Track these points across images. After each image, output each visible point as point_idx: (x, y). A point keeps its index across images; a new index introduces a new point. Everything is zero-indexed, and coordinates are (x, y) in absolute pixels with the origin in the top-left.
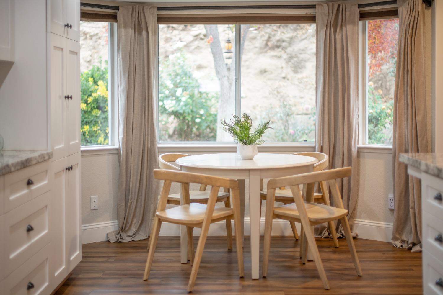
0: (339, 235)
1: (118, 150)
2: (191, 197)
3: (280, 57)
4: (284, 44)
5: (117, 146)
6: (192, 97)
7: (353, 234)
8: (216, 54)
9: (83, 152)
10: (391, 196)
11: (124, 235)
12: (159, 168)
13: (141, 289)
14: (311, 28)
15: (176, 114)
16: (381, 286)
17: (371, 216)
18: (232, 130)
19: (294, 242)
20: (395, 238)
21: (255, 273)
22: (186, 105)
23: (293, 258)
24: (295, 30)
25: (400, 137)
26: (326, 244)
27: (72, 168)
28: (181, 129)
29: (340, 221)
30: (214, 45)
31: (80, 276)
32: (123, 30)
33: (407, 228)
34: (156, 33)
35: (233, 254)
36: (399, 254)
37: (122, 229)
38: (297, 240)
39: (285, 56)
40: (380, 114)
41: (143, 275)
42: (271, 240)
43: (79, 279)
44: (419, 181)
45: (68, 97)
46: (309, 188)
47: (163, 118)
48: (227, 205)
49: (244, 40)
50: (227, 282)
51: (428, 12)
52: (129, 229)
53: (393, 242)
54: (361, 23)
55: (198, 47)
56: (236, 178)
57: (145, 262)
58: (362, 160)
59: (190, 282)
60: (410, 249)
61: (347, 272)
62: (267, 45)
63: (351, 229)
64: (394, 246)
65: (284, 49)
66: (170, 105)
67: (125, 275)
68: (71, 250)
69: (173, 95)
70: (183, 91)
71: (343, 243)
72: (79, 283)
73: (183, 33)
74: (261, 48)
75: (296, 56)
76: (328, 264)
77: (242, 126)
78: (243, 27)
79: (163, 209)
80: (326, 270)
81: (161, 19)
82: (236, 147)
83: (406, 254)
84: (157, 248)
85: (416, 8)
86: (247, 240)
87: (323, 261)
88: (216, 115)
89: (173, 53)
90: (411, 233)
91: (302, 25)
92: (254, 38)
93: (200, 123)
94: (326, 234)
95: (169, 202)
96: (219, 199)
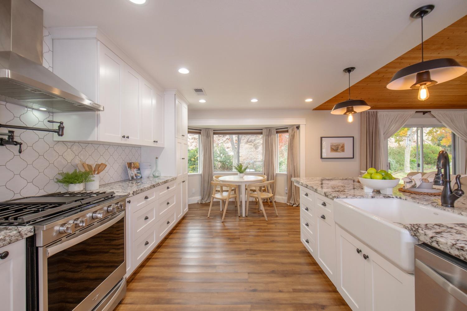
0: (270, 201)
1: (201, 174)
2: (223, 190)
3: (251, 145)
4: (253, 141)
5: (201, 173)
6: (225, 157)
7: (274, 201)
8: (233, 144)
9: (188, 175)
10: (286, 189)
11: (203, 201)
12: (214, 181)
13: (207, 221)
14: (261, 136)
15: (220, 162)
16: (284, 220)
17: (280, 195)
18: (236, 168)
19: (255, 203)
20: (287, 202)
21: (244, 215)
22: (223, 159)
23: (256, 209)
24: (256, 137)
25: (289, 170)
26: (265, 204)
27: (184, 181)
28: (222, 166)
29: (271, 197)
30: (232, 141)
31: (188, 216)
32: (202, 137)
33: (292, 199)
34: (213, 138)
35: (237, 208)
36: (289, 208)
37: (202, 199)
38: (257, 203)
39: (253, 144)
40: (281, 162)
41: (208, 215)
42: (249, 202)
43: (187, 217)
44: (299, 188)
45: (183, 159)
46: (261, 188)
47: (217, 163)
48: (235, 192)
49: (241, 140)
50: (235, 218)
51: (298, 131)
52: (205, 199)
53: (287, 203)
54: (276, 134)
55: (227, 142)
56: (238, 184)
57: (208, 210)
58: (277, 177)
59: (223, 218)
60: (293, 206)
61: (273, 214)
62: (247, 141)
63: (274, 199)
64: (287, 205)
65: (253, 142)
66: (219, 159)
67: (202, 215)
68: (184, 208)
69: (220, 156)
70: (223, 155)
71: (271, 204)
72: (188, 218)
73: (223, 138)
74: (246, 142)
75: (256, 144)
76: (267, 211)
77: (239, 167)
78: (240, 136)
79: (214, 194)
80: (266, 214)
81: (214, 134)
82: (237, 173)
83: (291, 207)
84: (213, 205)
85: (294, 130)
86: (241, 202)
87: (265, 210)
88: (232, 162)
89: (220, 143)
90: (293, 200)
91: (258, 135)
92: (244, 139)
93: (228, 164)
94: (266, 201)
95: (216, 191)
96: (232, 190)
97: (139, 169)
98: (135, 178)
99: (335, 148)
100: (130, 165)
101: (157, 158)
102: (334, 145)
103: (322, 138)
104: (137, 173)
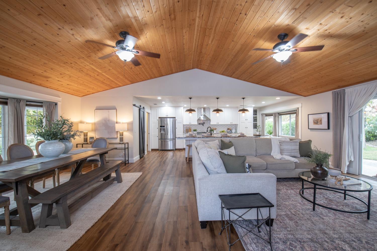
97: (231, 130)
99: (316, 122)
100: (228, 129)
101: (237, 127)
102: (316, 119)
103: (308, 115)
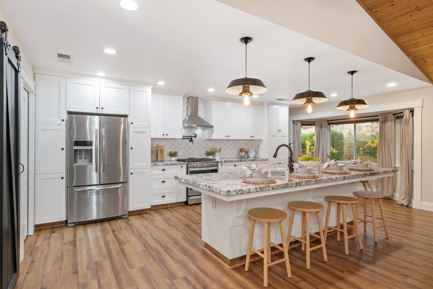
97: (247, 152)
98: (243, 157)
100: (241, 150)
101: (258, 146)
104: (245, 154)
